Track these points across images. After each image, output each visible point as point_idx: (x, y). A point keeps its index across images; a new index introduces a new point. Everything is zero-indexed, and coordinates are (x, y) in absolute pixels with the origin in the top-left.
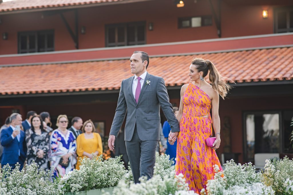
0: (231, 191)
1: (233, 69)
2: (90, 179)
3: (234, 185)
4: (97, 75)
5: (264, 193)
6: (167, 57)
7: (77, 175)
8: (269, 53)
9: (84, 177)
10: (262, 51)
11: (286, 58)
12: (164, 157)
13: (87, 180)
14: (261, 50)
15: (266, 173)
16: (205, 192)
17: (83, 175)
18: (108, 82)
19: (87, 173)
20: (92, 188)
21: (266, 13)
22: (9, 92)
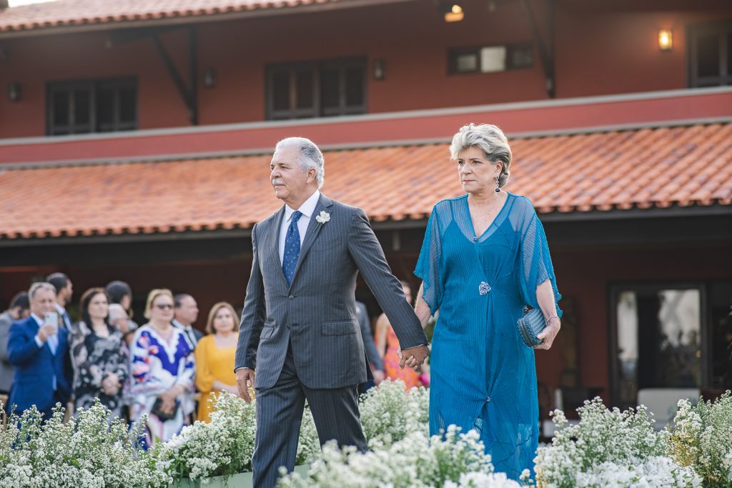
0: (596, 476)
1: (587, 176)
2: (235, 445)
3: (603, 462)
4: (245, 191)
5: (676, 482)
6: (421, 146)
7: (203, 435)
8: (677, 136)
9: (222, 442)
10: (659, 133)
11: (719, 149)
12: (419, 393)
13: (230, 449)
14: (654, 129)
15: (679, 432)
16: (530, 478)
17: (219, 437)
19: (229, 432)
20: (240, 470)
21: (669, 36)
22: (25, 230)
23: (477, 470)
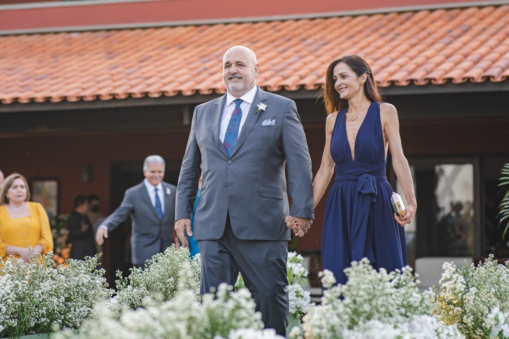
0: (363, 333)
2: (22, 308)
3: (369, 320)
4: (41, 67)
6: (211, 25)
8: (453, 18)
9: (9, 305)
10: (436, 14)
11: (491, 30)
13: (16, 312)
14: (432, 11)
15: (444, 293)
17: (6, 300)
18: (68, 84)
19: (15, 296)
20: (27, 333)
23: (247, 327)
